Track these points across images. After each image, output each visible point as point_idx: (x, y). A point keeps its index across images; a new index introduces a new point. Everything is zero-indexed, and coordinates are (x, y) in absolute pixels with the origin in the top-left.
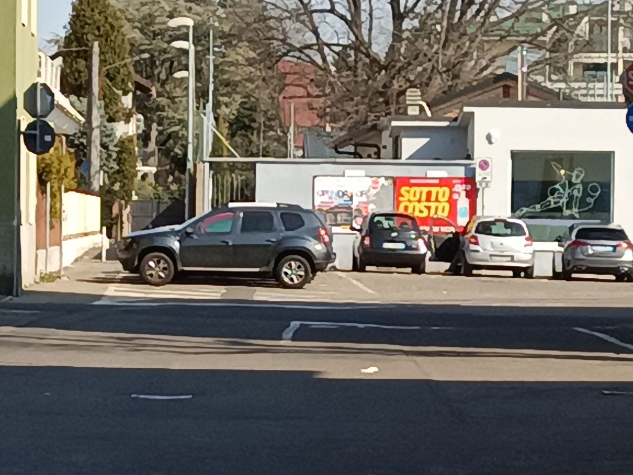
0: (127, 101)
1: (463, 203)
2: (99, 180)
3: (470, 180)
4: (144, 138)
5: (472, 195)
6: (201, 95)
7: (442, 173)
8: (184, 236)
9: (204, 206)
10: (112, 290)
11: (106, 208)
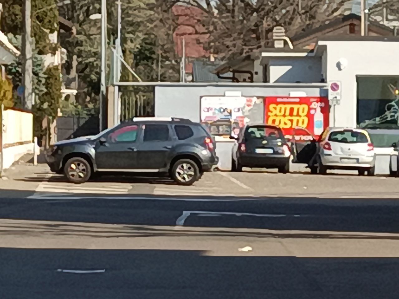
0: (53, 38)
1: (319, 117)
2: (31, 101)
3: (324, 99)
4: (67, 67)
5: (326, 110)
6: (112, 33)
7: (302, 93)
8: (99, 144)
9: (114, 120)
10: (42, 187)
11: (37, 122)
